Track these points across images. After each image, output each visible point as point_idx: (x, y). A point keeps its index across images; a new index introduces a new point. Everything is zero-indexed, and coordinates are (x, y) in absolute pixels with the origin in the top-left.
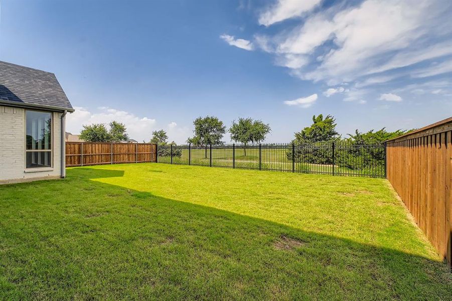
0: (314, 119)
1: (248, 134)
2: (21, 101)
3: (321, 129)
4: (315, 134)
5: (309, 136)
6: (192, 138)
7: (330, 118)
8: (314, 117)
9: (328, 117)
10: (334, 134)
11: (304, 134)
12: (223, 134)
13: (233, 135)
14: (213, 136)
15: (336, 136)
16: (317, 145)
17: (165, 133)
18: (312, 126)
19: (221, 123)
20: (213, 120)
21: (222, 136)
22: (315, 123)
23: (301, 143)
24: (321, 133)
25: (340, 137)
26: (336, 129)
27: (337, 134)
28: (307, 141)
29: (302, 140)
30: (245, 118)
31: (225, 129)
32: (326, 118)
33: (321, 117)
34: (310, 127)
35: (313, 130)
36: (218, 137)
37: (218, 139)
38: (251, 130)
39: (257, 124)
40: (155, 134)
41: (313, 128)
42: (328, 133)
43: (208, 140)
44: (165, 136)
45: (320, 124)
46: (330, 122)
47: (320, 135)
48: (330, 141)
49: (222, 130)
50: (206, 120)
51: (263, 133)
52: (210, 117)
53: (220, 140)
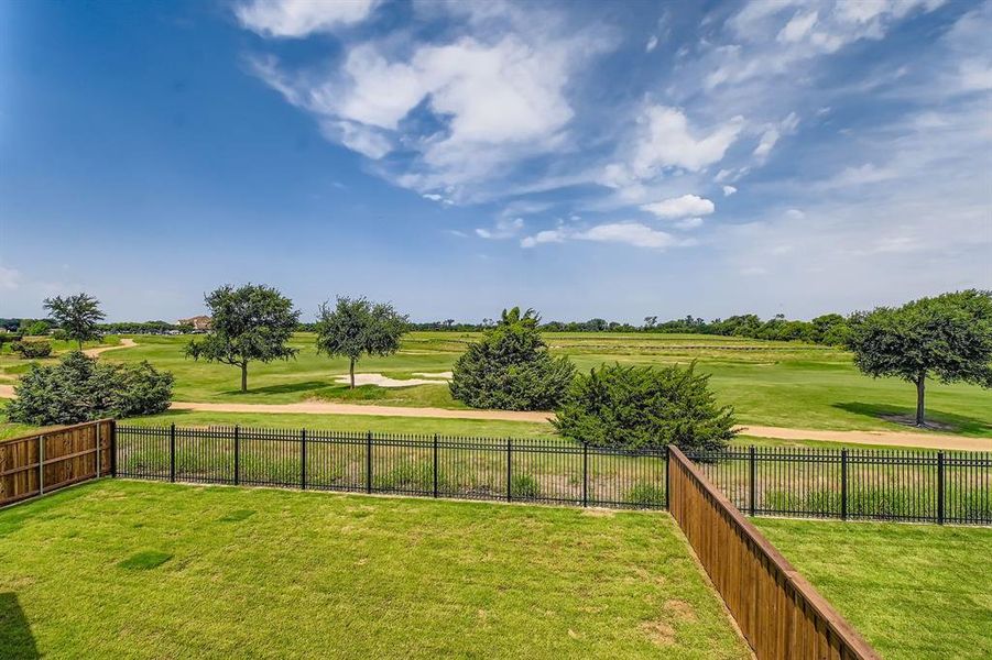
0: (504, 317)
1: (360, 339)
3: (518, 340)
4: (507, 349)
5: (497, 352)
7: (532, 315)
8: (505, 311)
9: (529, 313)
11: (486, 346)
16: (511, 370)
17: (92, 305)
19: (288, 304)
20: (265, 296)
22: (507, 324)
23: (481, 366)
24: (518, 346)
27: (542, 344)
28: (493, 362)
30: (353, 297)
32: (526, 315)
33: (516, 312)
35: (504, 341)
38: (369, 328)
39: (381, 312)
41: (503, 336)
44: (94, 312)
45: (516, 328)
46: (534, 323)
50: (245, 295)
52: (256, 287)
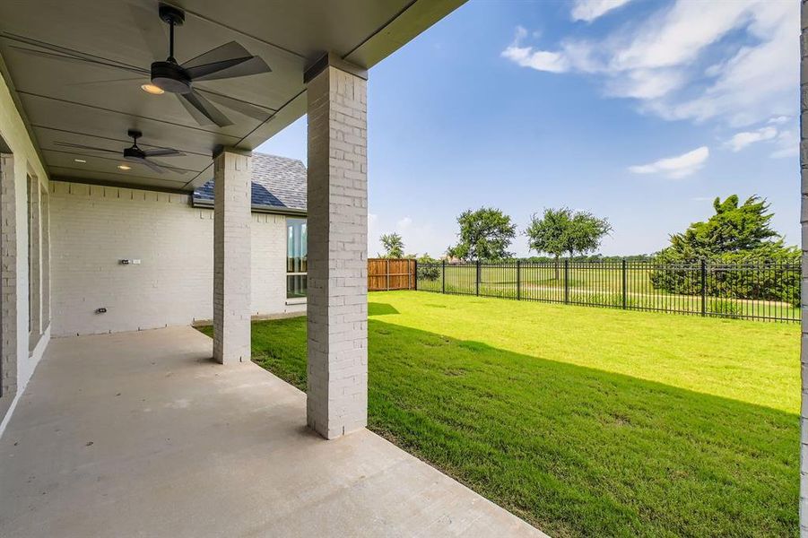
0: (717, 205)
1: (564, 238)
2: (283, 205)
3: (735, 227)
4: (720, 237)
5: (707, 240)
6: (454, 246)
7: (757, 202)
8: (717, 201)
9: (751, 200)
10: (767, 234)
11: (692, 236)
12: (511, 239)
13: (533, 241)
14: (492, 242)
15: (774, 239)
16: (727, 257)
17: (399, 239)
18: (713, 220)
19: (507, 219)
20: (492, 214)
21: (509, 242)
22: (720, 212)
23: (686, 255)
24: (735, 232)
25: (782, 241)
26: (772, 225)
27: (774, 234)
28: (701, 250)
29: (687, 248)
30: (556, 209)
31: (516, 231)
32: (747, 202)
33: (734, 200)
34: (707, 222)
35: (715, 228)
36: (501, 245)
37: (501, 247)
38: (570, 231)
39: (581, 219)
40: (384, 241)
41: (715, 224)
42: (752, 233)
43: (485, 249)
44: (400, 243)
45: (731, 215)
46: (757, 210)
47: (732, 237)
48: (758, 250)
49: (510, 232)
50: (480, 215)
51: (594, 235)
52: (487, 209)
53: (506, 250)
